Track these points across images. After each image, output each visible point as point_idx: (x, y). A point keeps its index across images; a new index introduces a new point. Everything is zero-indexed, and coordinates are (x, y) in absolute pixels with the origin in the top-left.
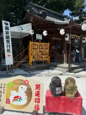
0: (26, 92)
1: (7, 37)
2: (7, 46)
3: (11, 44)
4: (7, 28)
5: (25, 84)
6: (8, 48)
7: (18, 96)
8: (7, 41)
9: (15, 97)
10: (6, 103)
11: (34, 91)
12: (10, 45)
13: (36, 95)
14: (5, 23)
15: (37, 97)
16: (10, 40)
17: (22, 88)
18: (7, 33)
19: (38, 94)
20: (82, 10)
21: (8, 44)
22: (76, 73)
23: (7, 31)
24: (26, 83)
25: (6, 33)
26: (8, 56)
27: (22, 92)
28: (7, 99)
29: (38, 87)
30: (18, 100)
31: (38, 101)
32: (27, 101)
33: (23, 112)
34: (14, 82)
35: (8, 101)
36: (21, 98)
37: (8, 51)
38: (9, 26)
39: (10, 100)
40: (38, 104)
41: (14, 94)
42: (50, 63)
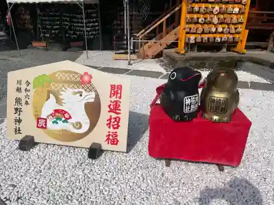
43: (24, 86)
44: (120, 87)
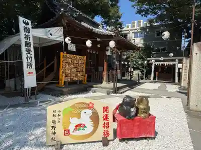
0: (91, 117)
1: (28, 44)
2: (27, 58)
3: (33, 56)
4: (27, 30)
5: (89, 108)
6: (29, 61)
7: (81, 124)
8: (27, 50)
9: (77, 126)
10: (64, 135)
11: (101, 115)
12: (31, 57)
13: (104, 119)
14: (23, 21)
15: (106, 122)
16: (32, 49)
17: (85, 113)
18: (27, 37)
19: (106, 118)
20: (118, 20)
21: (29, 55)
22: (121, 93)
23: (27, 34)
24: (90, 106)
25: (25, 38)
26: (29, 73)
27: (86, 117)
28: (65, 131)
29: (106, 109)
30: (82, 128)
31: (107, 126)
32: (93, 128)
33: (89, 142)
34: (73, 107)
35: (67, 133)
36: (84, 125)
37: (29, 65)
38: (30, 26)
39: (69, 130)
40: (107, 129)
41: (75, 121)
42: (87, 83)
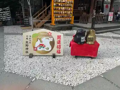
43: (29, 37)
44: (60, 36)
